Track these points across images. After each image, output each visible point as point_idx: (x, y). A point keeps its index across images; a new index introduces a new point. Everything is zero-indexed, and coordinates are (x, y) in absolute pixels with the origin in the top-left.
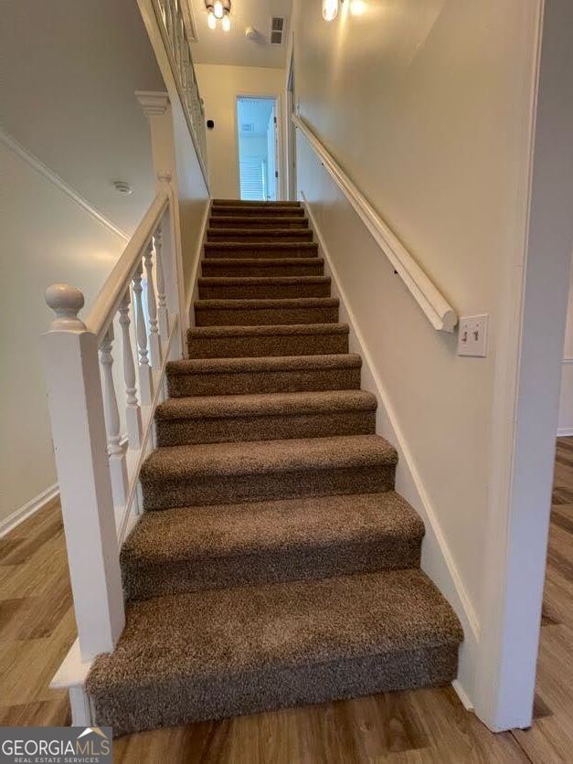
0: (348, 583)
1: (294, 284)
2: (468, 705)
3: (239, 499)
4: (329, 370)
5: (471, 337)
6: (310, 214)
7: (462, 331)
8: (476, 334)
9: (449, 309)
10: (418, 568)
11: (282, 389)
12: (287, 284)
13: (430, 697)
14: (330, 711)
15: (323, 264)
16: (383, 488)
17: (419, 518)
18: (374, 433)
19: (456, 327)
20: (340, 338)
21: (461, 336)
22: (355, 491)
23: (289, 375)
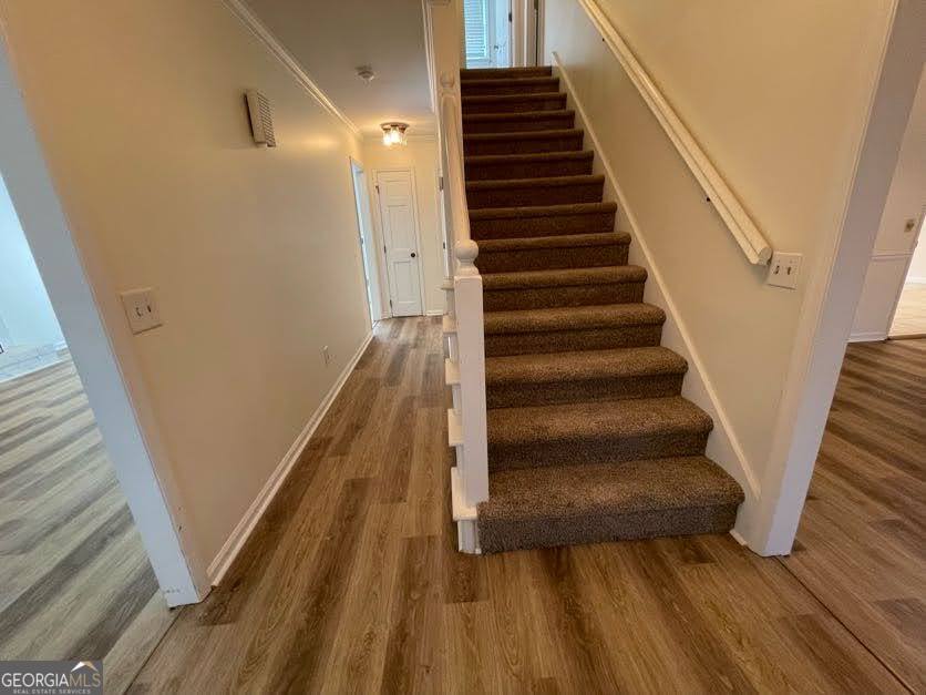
0: (646, 465)
1: (564, 186)
2: (743, 542)
3: (547, 402)
4: (612, 284)
5: (783, 271)
6: (568, 86)
7: (775, 264)
8: (789, 269)
9: (766, 245)
10: (703, 455)
11: (567, 304)
12: (558, 187)
13: (714, 539)
14: (639, 544)
15: (593, 157)
16: (671, 394)
17: (708, 416)
18: (659, 344)
19: (770, 261)
20: (620, 248)
21: (773, 268)
22: (646, 395)
23: (576, 290)
